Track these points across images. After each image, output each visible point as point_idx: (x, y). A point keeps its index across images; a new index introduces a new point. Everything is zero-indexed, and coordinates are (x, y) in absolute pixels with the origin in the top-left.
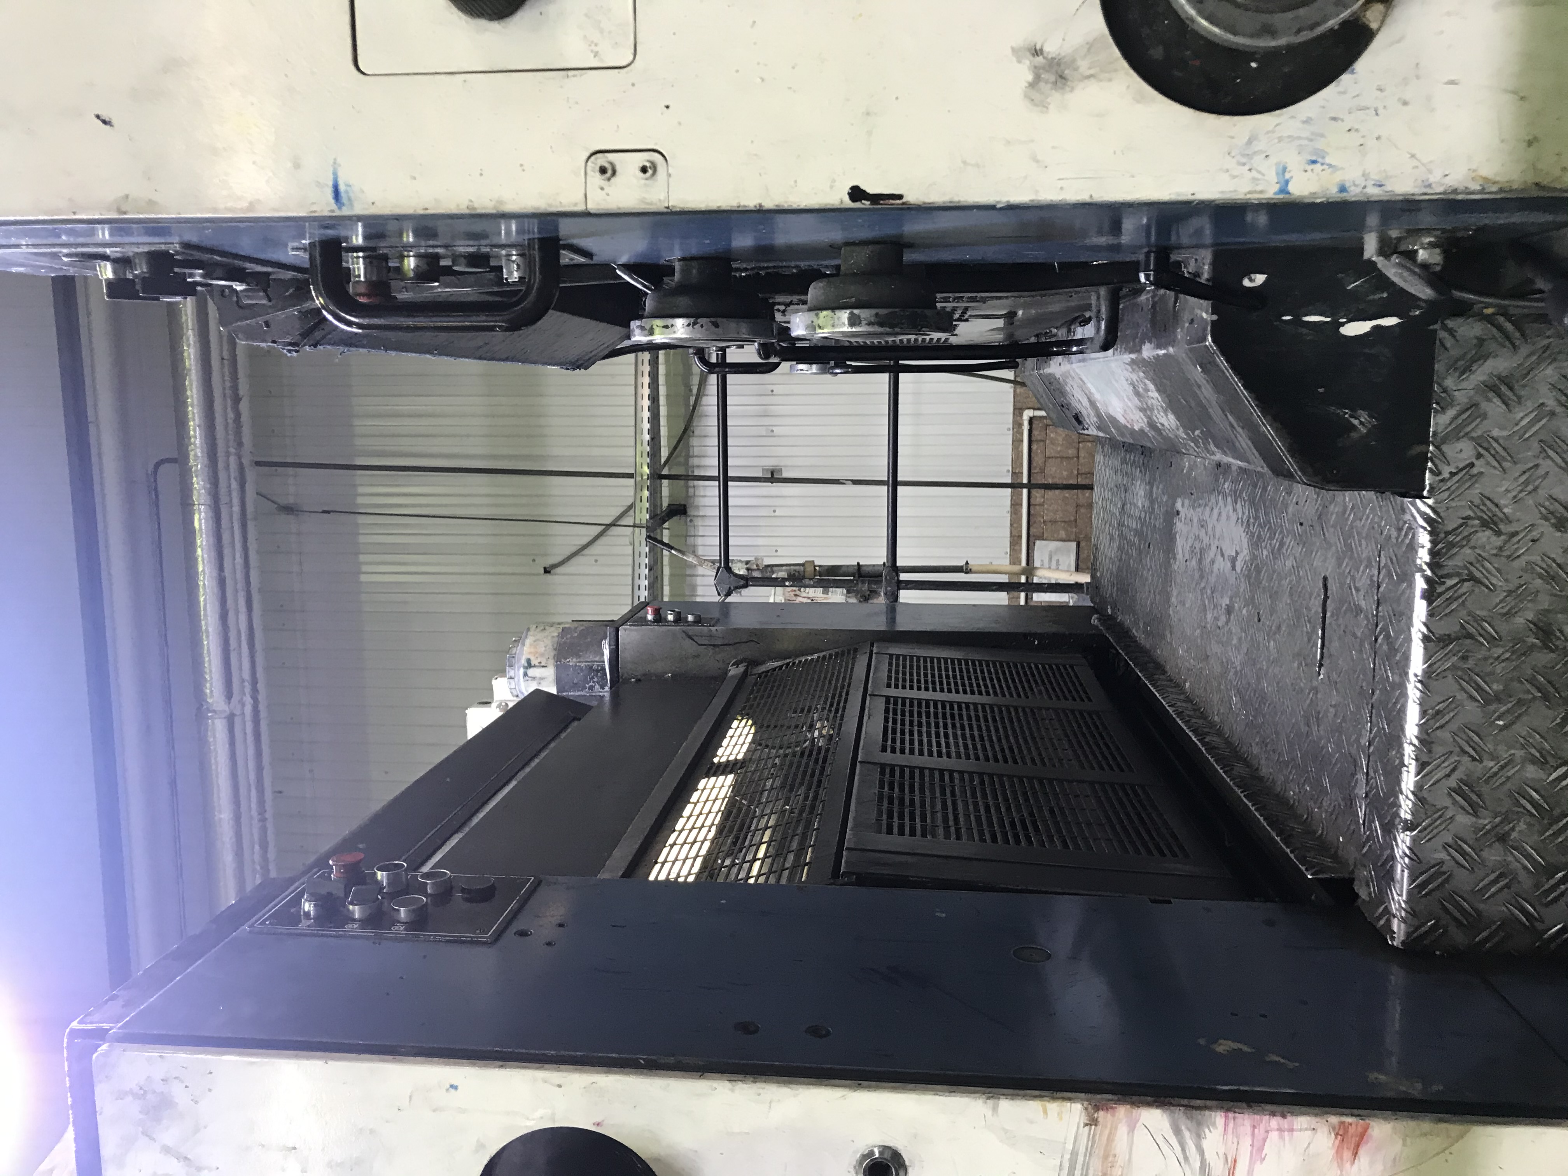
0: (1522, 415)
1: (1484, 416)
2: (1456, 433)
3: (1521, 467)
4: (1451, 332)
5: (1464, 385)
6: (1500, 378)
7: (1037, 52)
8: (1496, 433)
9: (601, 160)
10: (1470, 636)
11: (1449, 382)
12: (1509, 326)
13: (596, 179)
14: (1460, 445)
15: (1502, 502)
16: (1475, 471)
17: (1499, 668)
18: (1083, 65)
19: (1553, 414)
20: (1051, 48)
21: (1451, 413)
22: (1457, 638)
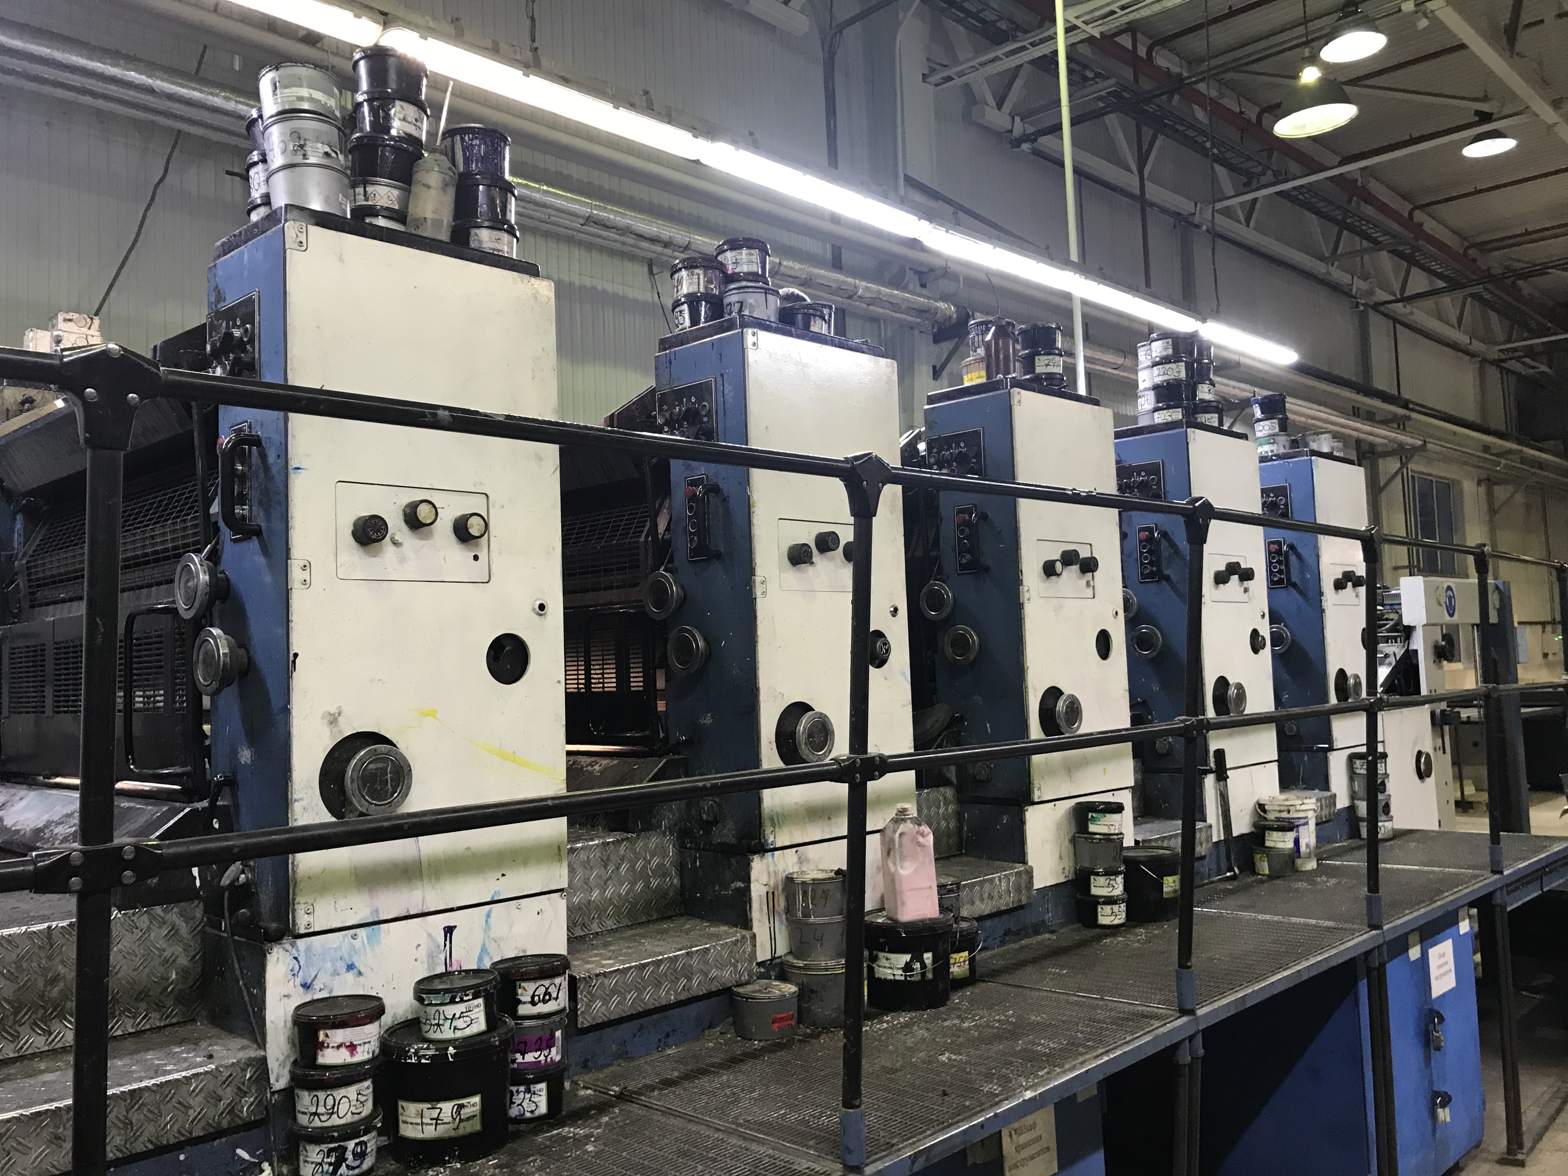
0: (161, 944)
1: (160, 927)
2: (152, 918)
3: (136, 949)
4: (197, 906)
5: (174, 916)
6: (177, 930)
7: (339, 714)
8: (152, 935)
9: (308, 565)
10: (52, 946)
11: (175, 910)
12: (200, 928)
13: (302, 564)
14: (146, 920)
15: (119, 945)
16: (134, 930)
17: (34, 964)
18: (335, 730)
19: (160, 956)
20: (340, 719)
21: (162, 914)
22: (50, 942)
